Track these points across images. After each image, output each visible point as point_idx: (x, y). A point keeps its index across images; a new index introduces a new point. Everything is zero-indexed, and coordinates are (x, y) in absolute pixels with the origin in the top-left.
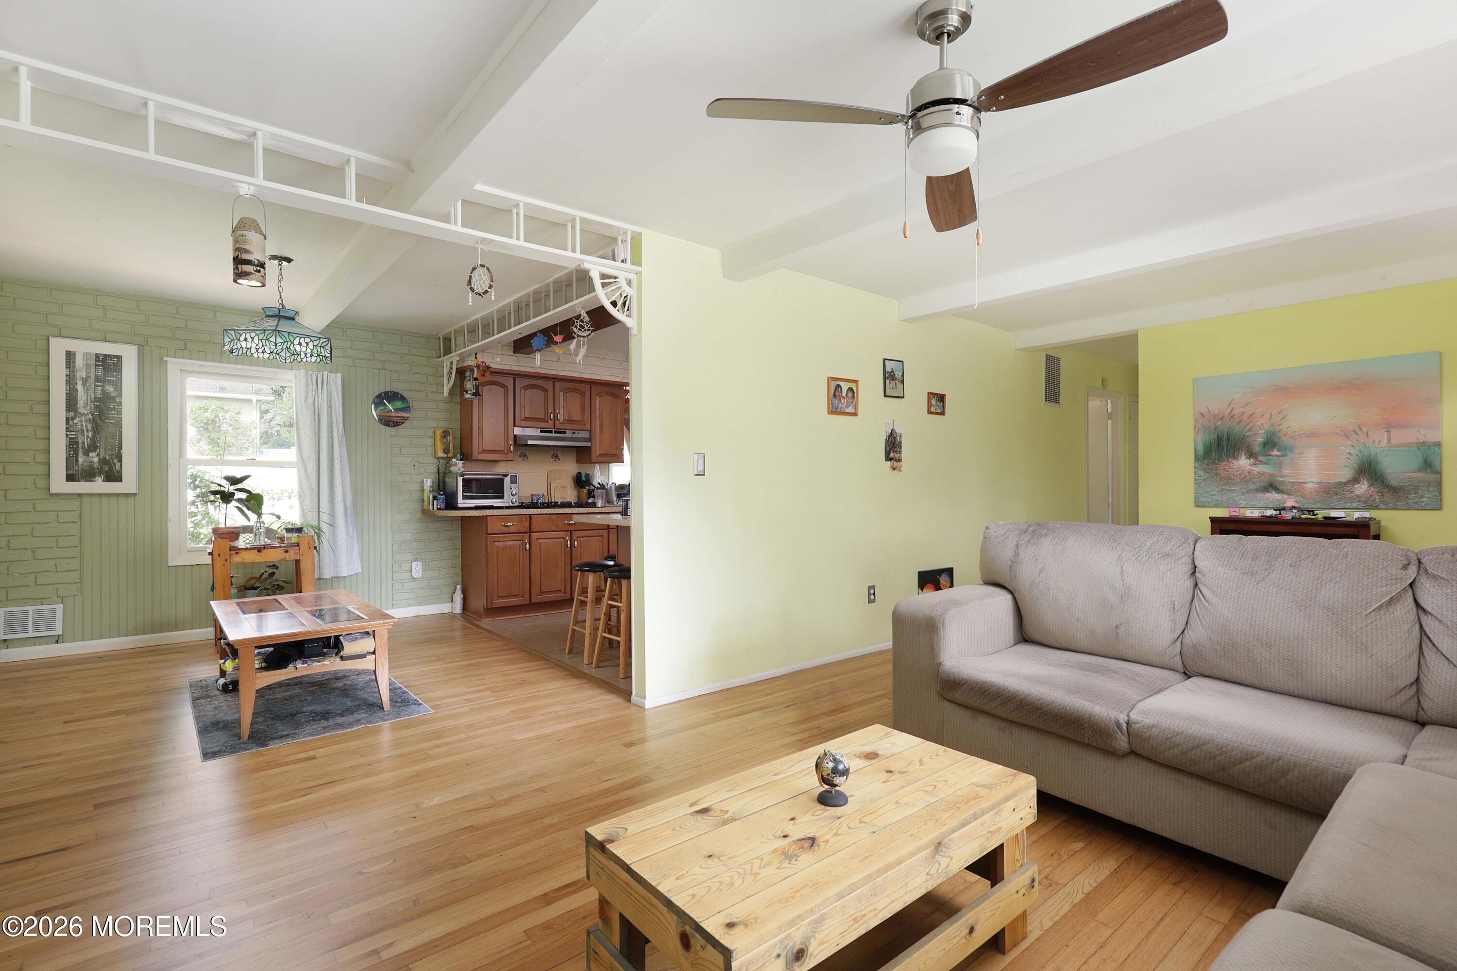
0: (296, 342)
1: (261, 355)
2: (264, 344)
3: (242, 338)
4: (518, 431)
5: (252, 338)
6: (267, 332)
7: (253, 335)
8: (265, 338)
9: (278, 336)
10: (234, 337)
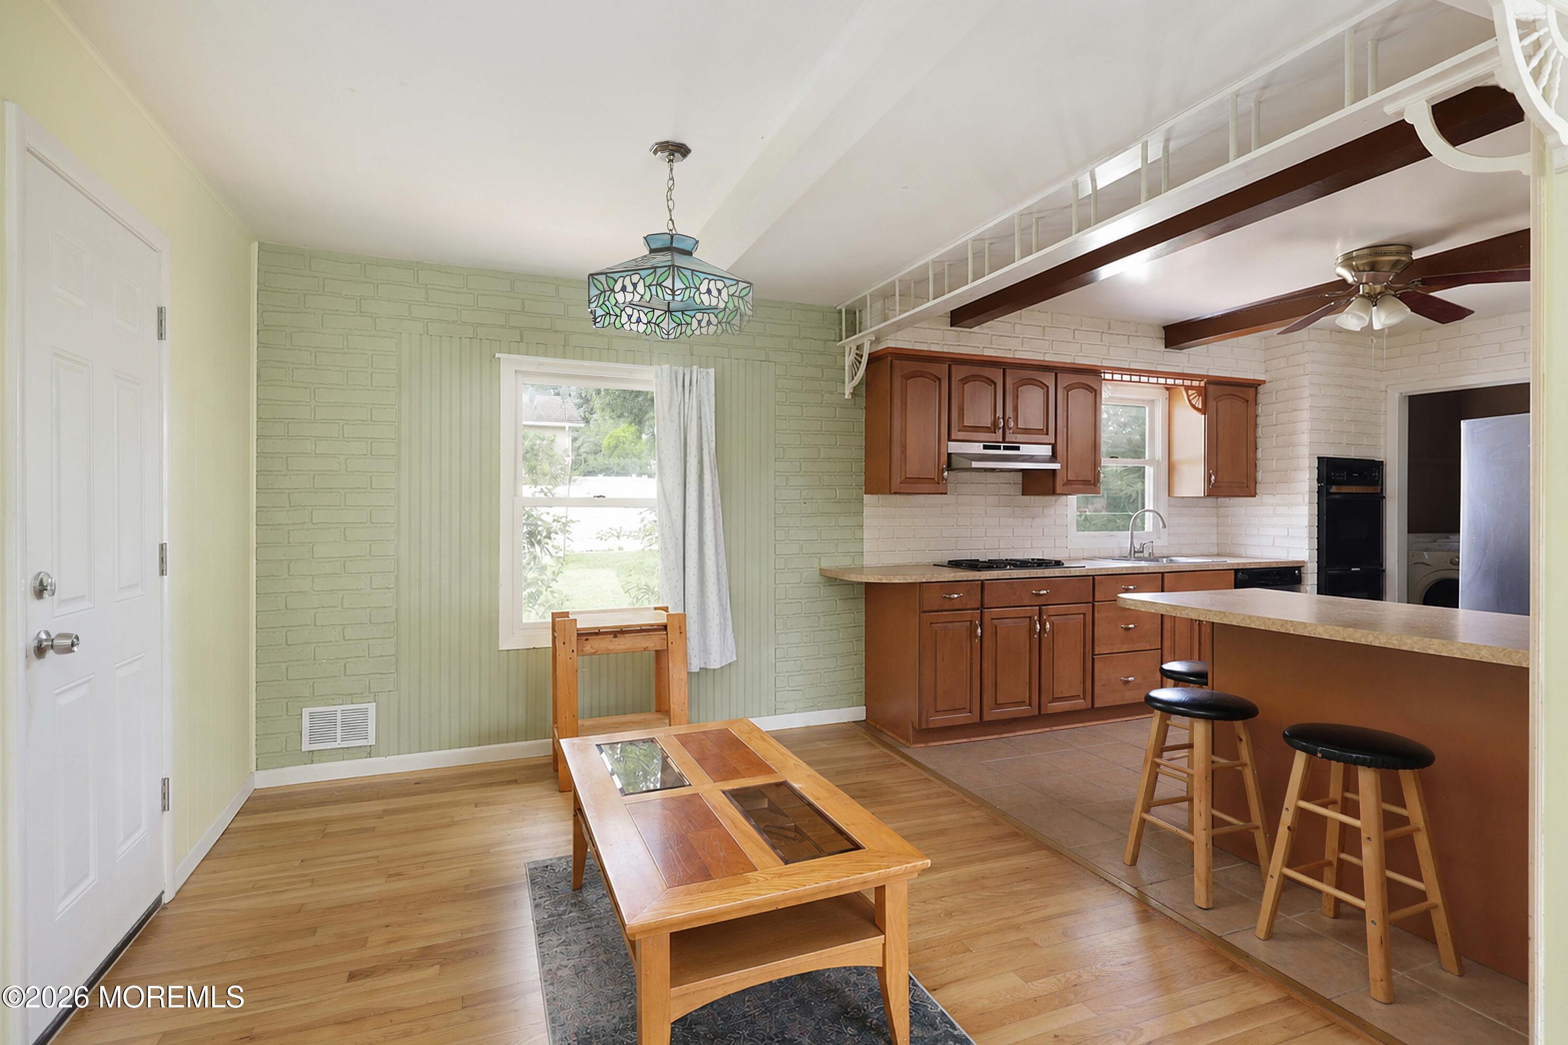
0: (703, 288)
1: (634, 327)
2: (654, 293)
3: (618, 287)
4: (954, 447)
5: (635, 285)
6: (659, 271)
7: (635, 278)
8: (655, 283)
9: (676, 277)
10: (606, 286)
